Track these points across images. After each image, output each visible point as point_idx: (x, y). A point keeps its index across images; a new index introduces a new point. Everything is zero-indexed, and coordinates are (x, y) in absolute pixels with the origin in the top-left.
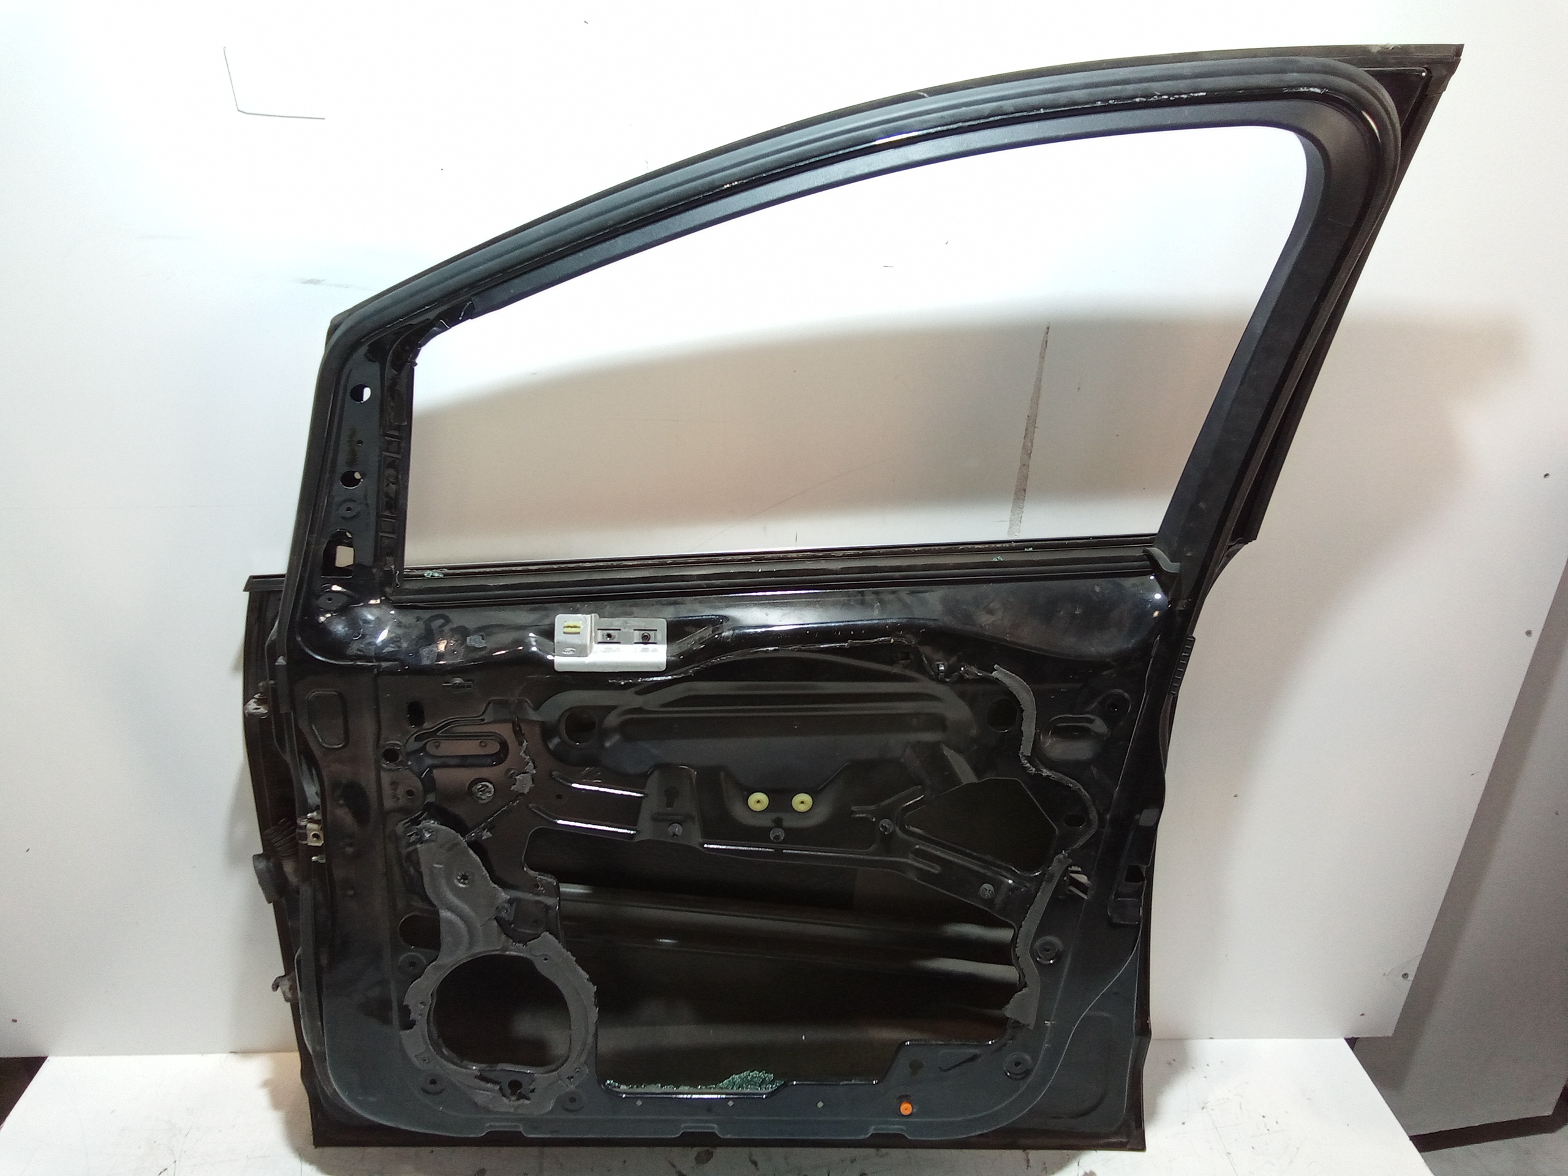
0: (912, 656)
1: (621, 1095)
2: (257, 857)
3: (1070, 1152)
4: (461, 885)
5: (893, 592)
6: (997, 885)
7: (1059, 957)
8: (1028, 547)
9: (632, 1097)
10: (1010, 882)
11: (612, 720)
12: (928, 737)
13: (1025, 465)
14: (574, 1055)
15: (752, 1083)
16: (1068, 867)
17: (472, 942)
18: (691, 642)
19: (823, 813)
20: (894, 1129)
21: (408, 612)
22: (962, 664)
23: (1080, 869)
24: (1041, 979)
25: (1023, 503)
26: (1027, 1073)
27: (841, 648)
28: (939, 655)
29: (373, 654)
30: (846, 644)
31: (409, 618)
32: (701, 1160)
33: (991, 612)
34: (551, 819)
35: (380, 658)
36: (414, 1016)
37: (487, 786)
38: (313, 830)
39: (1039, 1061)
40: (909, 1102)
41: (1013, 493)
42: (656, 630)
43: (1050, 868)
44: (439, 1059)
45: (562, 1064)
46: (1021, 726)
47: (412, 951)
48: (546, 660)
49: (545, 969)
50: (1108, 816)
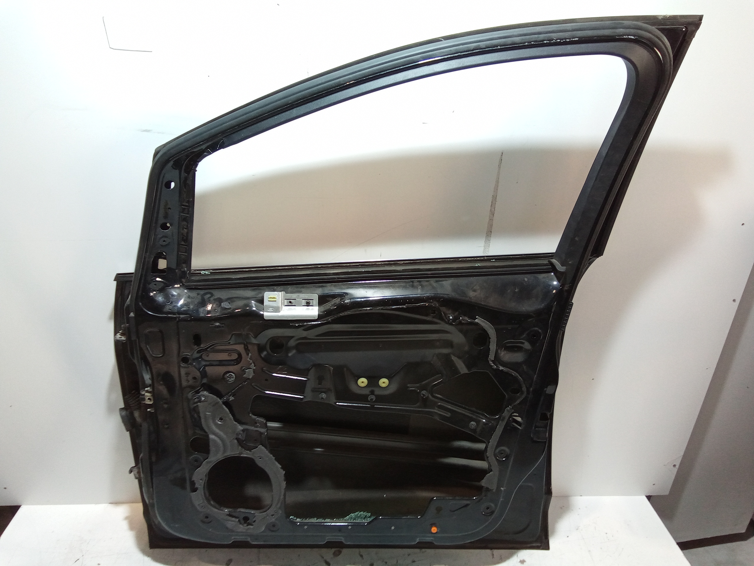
0: (436, 312)
1: (297, 523)
2: (121, 409)
4: (220, 423)
5: (427, 281)
6: (478, 422)
7: (507, 457)
8: (493, 259)
9: (303, 524)
10: (484, 421)
11: (292, 343)
12: (445, 351)
13: (491, 220)
14: (273, 506)
15: (360, 517)
16: (512, 414)
17: (225, 451)
18: (329, 306)
19: (394, 388)
20: (428, 539)
21: (193, 291)
22: (461, 316)
23: (518, 415)
24: (499, 468)
25: (490, 238)
26: (492, 512)
27: (402, 308)
28: (450, 312)
29: (176, 311)
30: (405, 306)
31: (194, 294)
32: (336, 554)
33: (474, 291)
34: (263, 391)
35: (180, 313)
36: (197, 485)
37: (232, 375)
38: (148, 396)
39: (498, 507)
40: (436, 527)
41: (486, 232)
42: (313, 300)
43: (503, 414)
44: (209, 506)
45: (269, 509)
46: (489, 346)
47: (196, 454)
48: (260, 314)
49: (260, 463)
50: (531, 389)
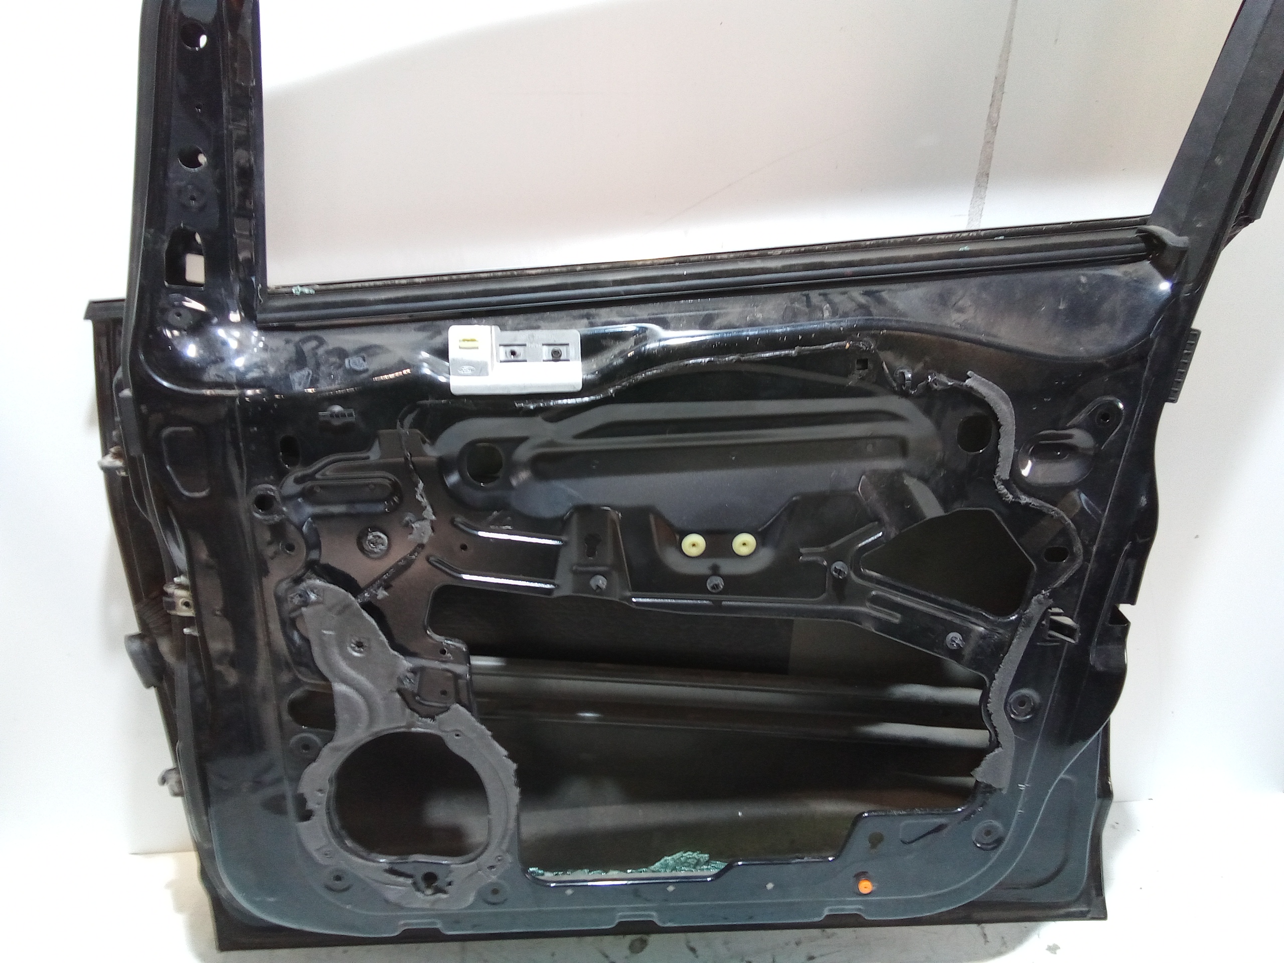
0: (870, 365)
1: (548, 884)
2: (132, 638)
3: (1027, 924)
4: (356, 654)
5: (844, 293)
6: (966, 633)
7: (1035, 710)
8: (999, 235)
9: (562, 886)
10: (981, 629)
11: (523, 453)
12: (888, 465)
13: (989, 143)
14: (492, 848)
15: (686, 864)
16: (1047, 609)
17: (372, 721)
18: (610, 358)
19: (767, 557)
20: (850, 909)
21: (276, 334)
22: (930, 371)
23: (1061, 611)
24: (1016, 738)
25: (985, 192)
26: (999, 841)
27: (787, 357)
28: (904, 361)
29: (234, 380)
30: (793, 352)
31: (278, 341)
32: (635, 949)
33: (961, 310)
34: (455, 574)
35: (243, 384)
36: (311, 805)
37: (380, 537)
38: (182, 597)
39: (1012, 829)
40: (868, 879)
41: (975, 179)
42: (567, 345)
43: (1028, 611)
44: (342, 851)
45: (482, 853)
46: (998, 444)
47: (304, 731)
48: (440, 384)
49: (456, 746)
50: (1095, 549)
